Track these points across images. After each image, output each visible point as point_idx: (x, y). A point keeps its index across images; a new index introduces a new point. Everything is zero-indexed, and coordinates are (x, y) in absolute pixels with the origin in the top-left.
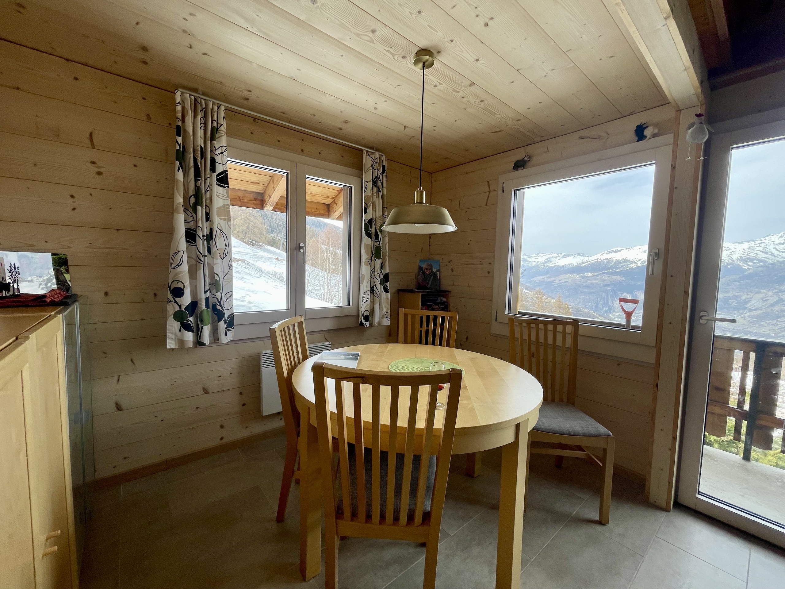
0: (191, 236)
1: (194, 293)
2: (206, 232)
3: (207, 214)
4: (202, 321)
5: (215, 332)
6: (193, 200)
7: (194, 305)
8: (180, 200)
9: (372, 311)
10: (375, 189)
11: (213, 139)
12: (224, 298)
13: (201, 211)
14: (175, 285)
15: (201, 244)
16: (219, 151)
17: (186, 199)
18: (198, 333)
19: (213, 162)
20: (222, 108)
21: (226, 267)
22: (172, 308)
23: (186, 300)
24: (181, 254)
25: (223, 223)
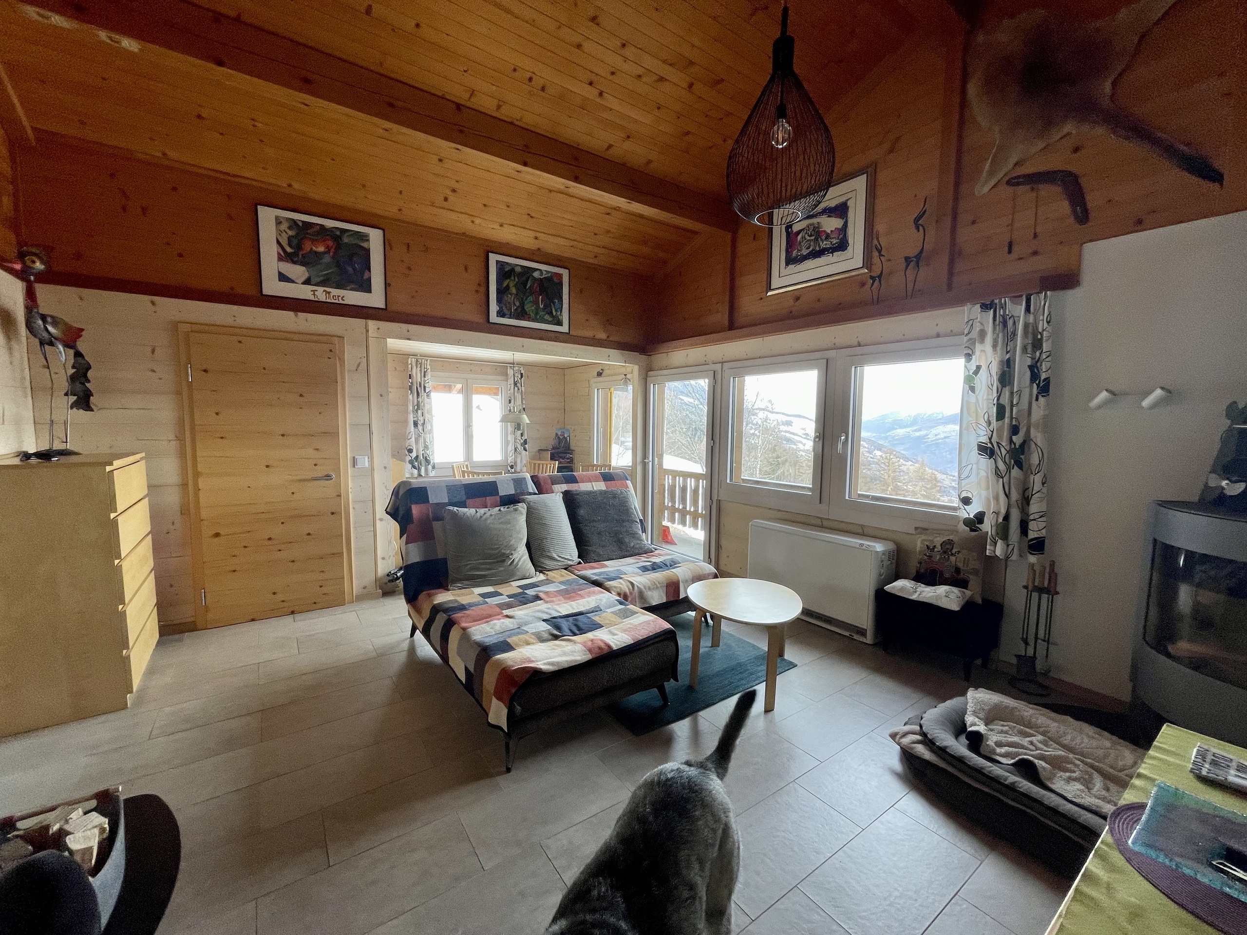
0: (416, 424)
1: (417, 451)
2: (422, 422)
3: (422, 413)
4: (421, 464)
5: (426, 470)
6: (416, 407)
7: (417, 457)
8: (411, 408)
9: (516, 463)
10: (516, 388)
11: (424, 377)
12: (431, 454)
13: (420, 412)
14: (409, 448)
15: (420, 428)
16: (427, 381)
17: (414, 407)
18: (419, 470)
19: (425, 387)
20: (429, 361)
21: (431, 438)
22: (408, 458)
23: (414, 455)
24: (411, 433)
25: (429, 416)
